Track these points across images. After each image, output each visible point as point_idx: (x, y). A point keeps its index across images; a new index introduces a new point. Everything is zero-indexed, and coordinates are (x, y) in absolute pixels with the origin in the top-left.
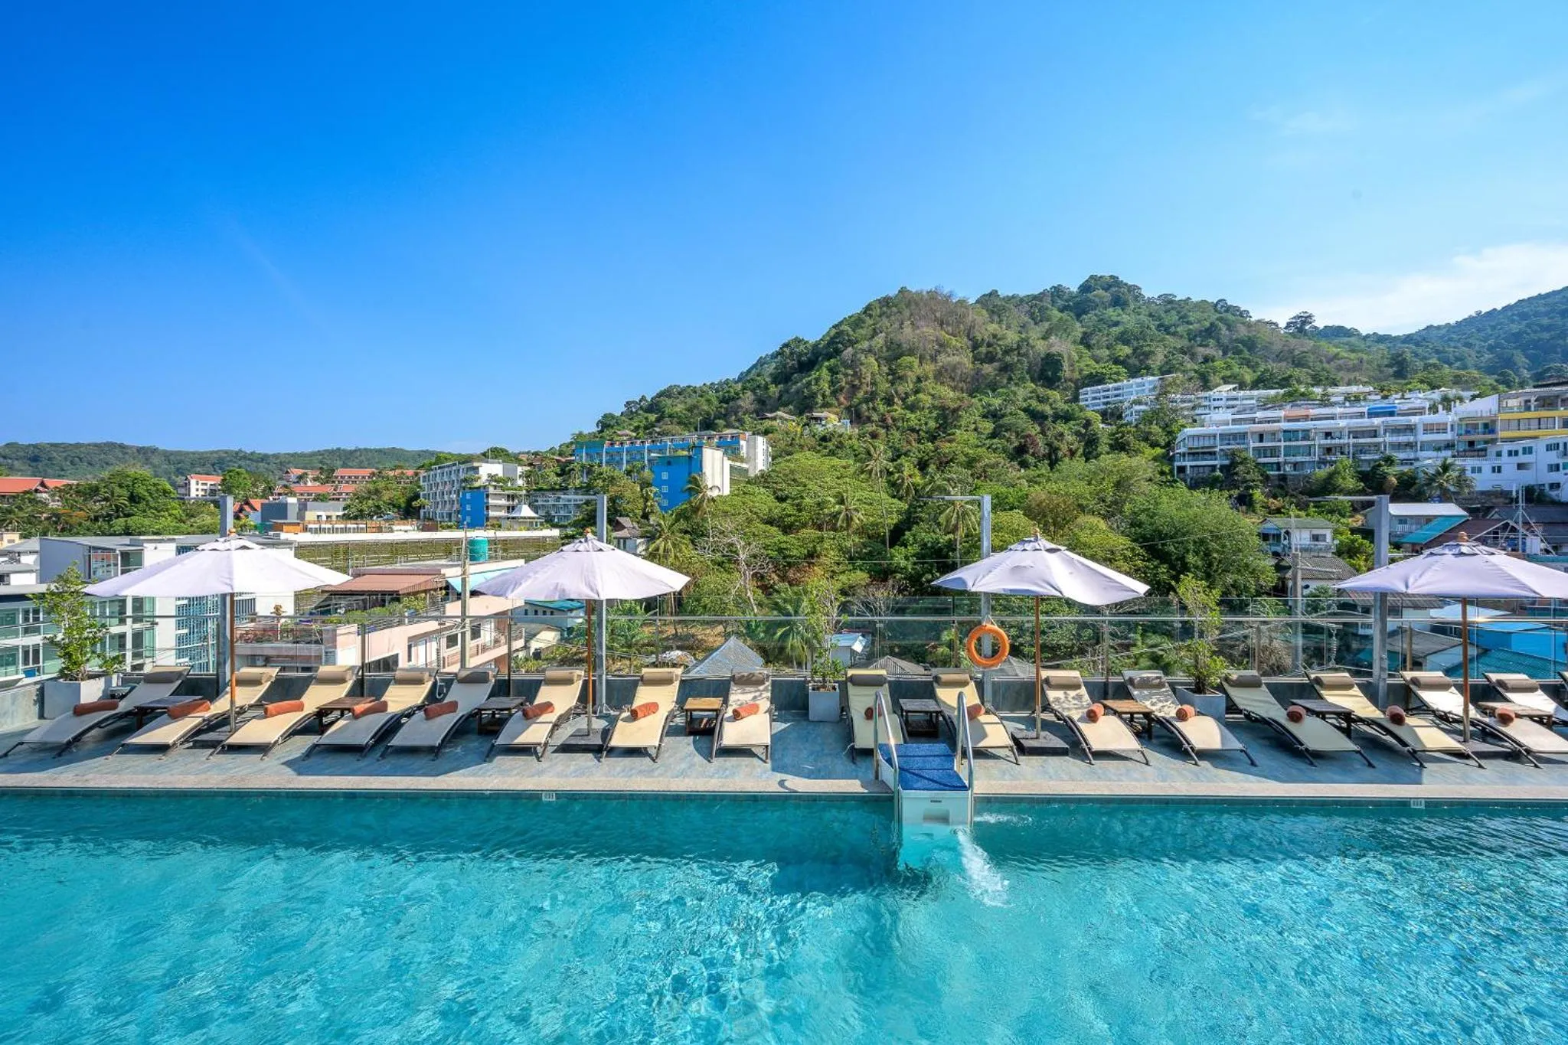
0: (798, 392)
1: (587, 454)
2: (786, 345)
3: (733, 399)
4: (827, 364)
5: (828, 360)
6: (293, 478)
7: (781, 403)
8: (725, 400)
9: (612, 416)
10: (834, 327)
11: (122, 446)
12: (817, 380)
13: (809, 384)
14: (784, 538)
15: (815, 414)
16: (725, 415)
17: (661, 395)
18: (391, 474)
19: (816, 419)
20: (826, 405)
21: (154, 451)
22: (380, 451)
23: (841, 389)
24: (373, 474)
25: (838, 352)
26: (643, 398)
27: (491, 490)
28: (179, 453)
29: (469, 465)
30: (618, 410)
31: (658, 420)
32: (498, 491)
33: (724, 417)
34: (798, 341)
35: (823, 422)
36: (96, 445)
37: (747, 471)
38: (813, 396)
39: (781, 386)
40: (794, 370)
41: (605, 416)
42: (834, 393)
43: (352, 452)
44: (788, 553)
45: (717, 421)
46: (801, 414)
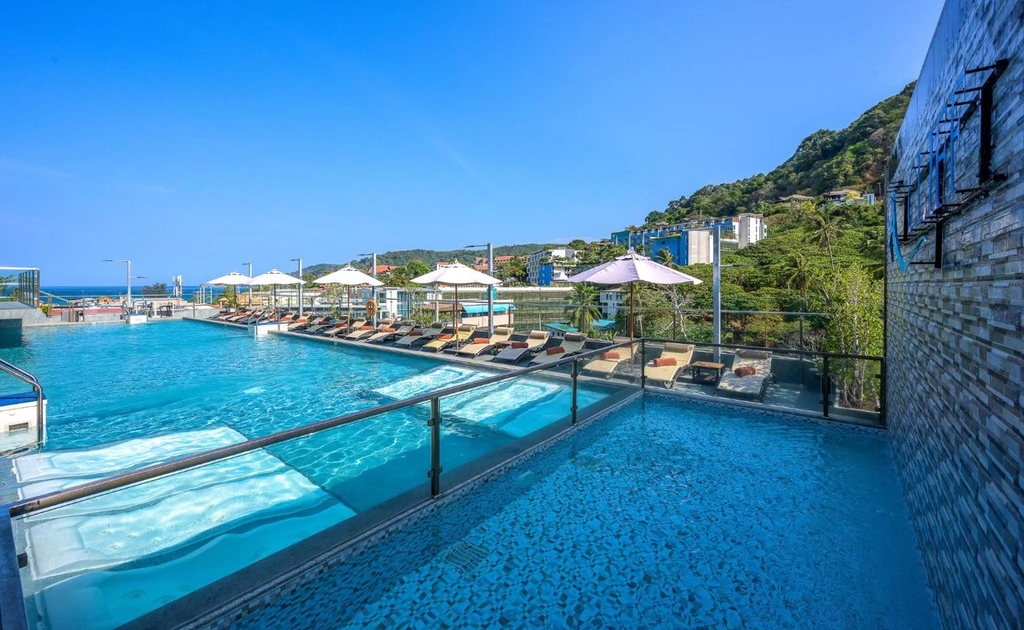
0: (818, 175)
1: (619, 240)
2: (809, 139)
3: (756, 189)
4: (852, 147)
5: (854, 144)
6: (477, 262)
7: (800, 187)
8: (748, 191)
9: (657, 213)
10: (866, 113)
11: (422, 251)
12: (839, 164)
13: (830, 167)
14: (744, 294)
15: (833, 193)
16: (747, 203)
17: (698, 193)
18: (521, 258)
19: (834, 197)
20: (848, 183)
21: (433, 252)
22: (525, 246)
23: (868, 167)
24: (512, 258)
25: (866, 135)
26: (683, 198)
27: (555, 265)
28: (441, 253)
29: (546, 251)
30: (662, 208)
31: (688, 212)
32: (559, 265)
33: (746, 204)
34: (822, 133)
35: (842, 199)
36: (414, 251)
37: (737, 245)
38: (835, 176)
39: (801, 174)
40: (818, 158)
41: (651, 214)
42: (859, 172)
43: (512, 247)
44: (745, 305)
45: (738, 208)
46: (819, 193)
